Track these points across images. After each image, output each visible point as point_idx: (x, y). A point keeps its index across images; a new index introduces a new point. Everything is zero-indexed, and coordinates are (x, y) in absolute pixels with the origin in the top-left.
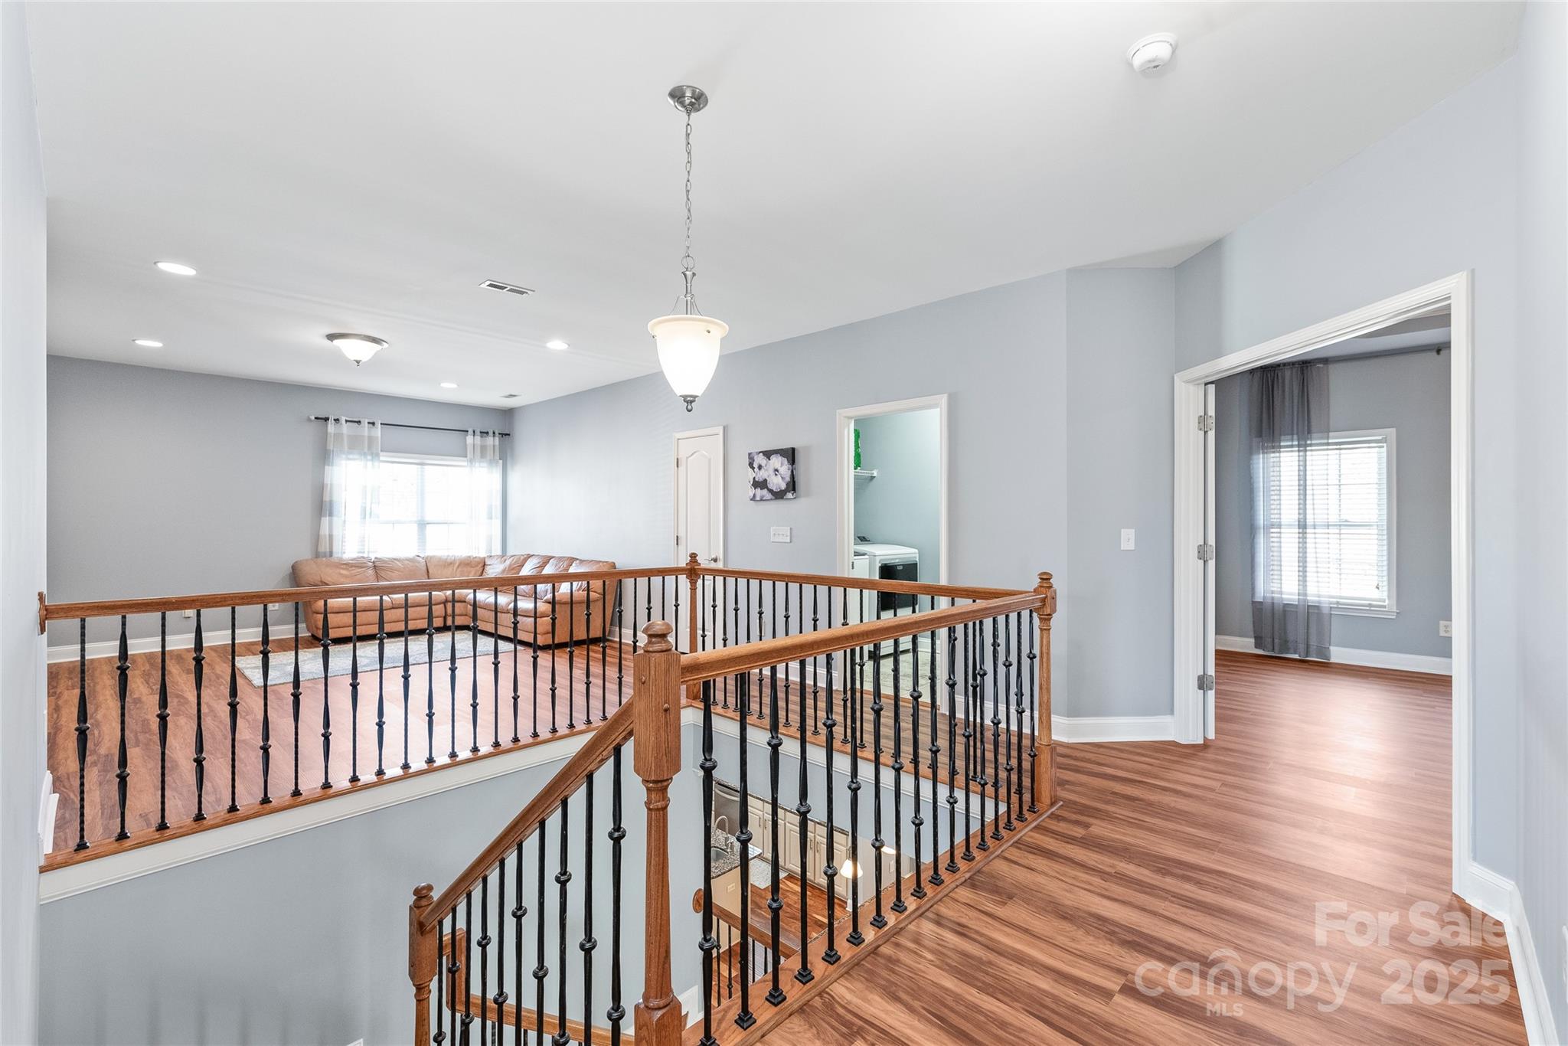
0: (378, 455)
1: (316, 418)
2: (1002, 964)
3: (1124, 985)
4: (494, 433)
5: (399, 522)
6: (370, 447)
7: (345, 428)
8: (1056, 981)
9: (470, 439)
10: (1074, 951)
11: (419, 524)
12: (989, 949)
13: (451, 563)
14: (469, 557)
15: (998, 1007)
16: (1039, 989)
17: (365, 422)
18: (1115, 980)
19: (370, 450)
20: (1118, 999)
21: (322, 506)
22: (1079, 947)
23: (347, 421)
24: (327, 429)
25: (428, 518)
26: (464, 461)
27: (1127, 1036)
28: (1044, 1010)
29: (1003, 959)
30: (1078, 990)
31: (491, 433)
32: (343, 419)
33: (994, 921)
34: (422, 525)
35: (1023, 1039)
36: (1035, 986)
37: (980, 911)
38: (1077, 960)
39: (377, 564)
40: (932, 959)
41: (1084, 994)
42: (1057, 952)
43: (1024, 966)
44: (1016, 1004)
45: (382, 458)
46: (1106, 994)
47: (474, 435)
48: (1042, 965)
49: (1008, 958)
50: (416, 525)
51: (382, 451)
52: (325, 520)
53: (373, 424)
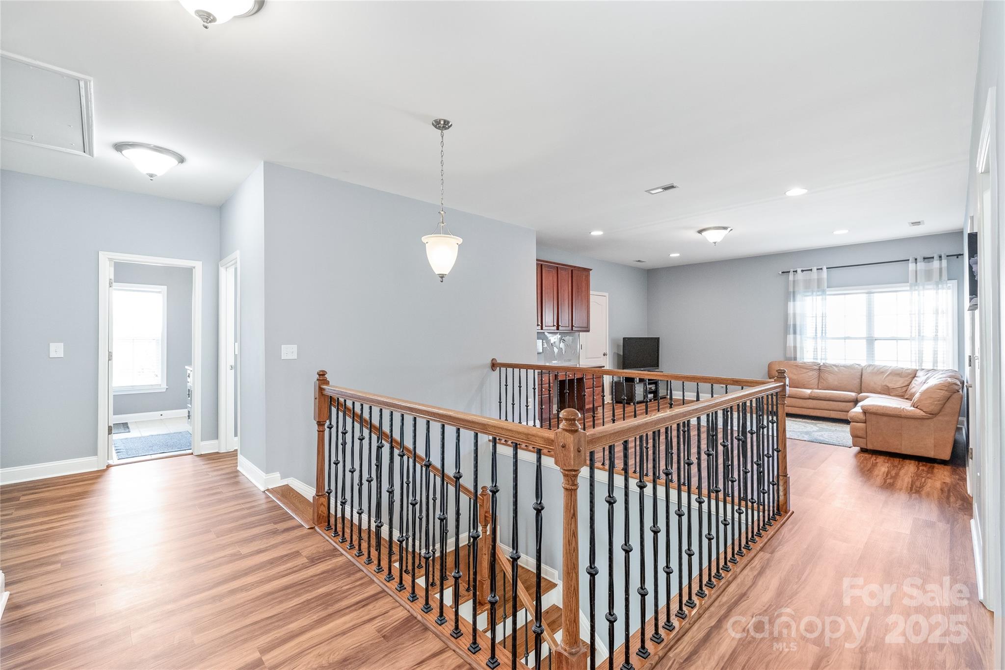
0: (824, 292)
1: (782, 273)
2: (320, 613)
3: (263, 663)
4: (940, 257)
5: (849, 338)
6: (818, 287)
7: (800, 276)
8: (292, 632)
9: (912, 266)
10: (310, 651)
11: (867, 340)
12: (337, 612)
13: (882, 372)
14: (902, 368)
15: (293, 603)
16: (292, 622)
17: (815, 269)
18: (270, 661)
19: (820, 288)
20: (257, 655)
21: (788, 327)
22: (312, 655)
23: (802, 271)
24: (789, 278)
25: (876, 335)
26: (906, 286)
27: (232, 646)
28: (277, 619)
29: (327, 614)
30: (277, 639)
31: (936, 257)
32: (799, 270)
33: (363, 620)
34: (871, 341)
35: (267, 606)
36: (294, 622)
37: (377, 617)
38: (301, 648)
39: (822, 368)
40: (343, 588)
41: (273, 640)
42: (315, 641)
43: (313, 622)
44: (290, 610)
45: (827, 293)
46: (264, 651)
47: (916, 263)
48: (306, 631)
49: (323, 618)
50: (865, 340)
51: (827, 288)
52: (791, 337)
53: (796, 271)
